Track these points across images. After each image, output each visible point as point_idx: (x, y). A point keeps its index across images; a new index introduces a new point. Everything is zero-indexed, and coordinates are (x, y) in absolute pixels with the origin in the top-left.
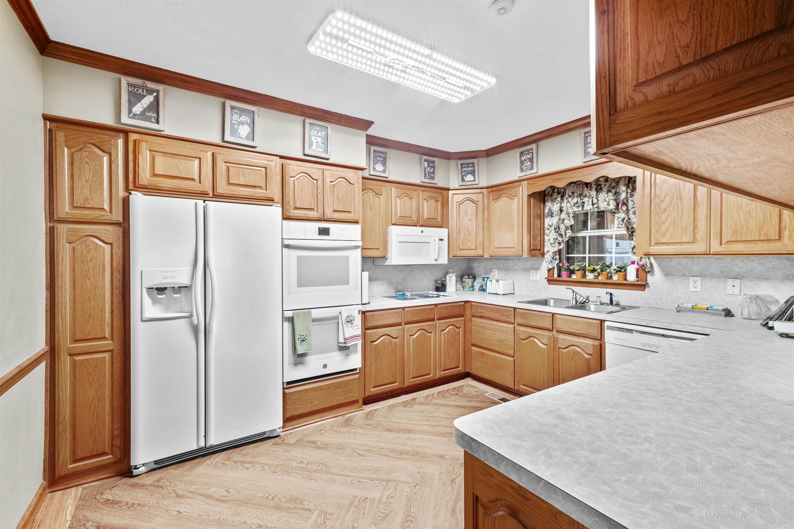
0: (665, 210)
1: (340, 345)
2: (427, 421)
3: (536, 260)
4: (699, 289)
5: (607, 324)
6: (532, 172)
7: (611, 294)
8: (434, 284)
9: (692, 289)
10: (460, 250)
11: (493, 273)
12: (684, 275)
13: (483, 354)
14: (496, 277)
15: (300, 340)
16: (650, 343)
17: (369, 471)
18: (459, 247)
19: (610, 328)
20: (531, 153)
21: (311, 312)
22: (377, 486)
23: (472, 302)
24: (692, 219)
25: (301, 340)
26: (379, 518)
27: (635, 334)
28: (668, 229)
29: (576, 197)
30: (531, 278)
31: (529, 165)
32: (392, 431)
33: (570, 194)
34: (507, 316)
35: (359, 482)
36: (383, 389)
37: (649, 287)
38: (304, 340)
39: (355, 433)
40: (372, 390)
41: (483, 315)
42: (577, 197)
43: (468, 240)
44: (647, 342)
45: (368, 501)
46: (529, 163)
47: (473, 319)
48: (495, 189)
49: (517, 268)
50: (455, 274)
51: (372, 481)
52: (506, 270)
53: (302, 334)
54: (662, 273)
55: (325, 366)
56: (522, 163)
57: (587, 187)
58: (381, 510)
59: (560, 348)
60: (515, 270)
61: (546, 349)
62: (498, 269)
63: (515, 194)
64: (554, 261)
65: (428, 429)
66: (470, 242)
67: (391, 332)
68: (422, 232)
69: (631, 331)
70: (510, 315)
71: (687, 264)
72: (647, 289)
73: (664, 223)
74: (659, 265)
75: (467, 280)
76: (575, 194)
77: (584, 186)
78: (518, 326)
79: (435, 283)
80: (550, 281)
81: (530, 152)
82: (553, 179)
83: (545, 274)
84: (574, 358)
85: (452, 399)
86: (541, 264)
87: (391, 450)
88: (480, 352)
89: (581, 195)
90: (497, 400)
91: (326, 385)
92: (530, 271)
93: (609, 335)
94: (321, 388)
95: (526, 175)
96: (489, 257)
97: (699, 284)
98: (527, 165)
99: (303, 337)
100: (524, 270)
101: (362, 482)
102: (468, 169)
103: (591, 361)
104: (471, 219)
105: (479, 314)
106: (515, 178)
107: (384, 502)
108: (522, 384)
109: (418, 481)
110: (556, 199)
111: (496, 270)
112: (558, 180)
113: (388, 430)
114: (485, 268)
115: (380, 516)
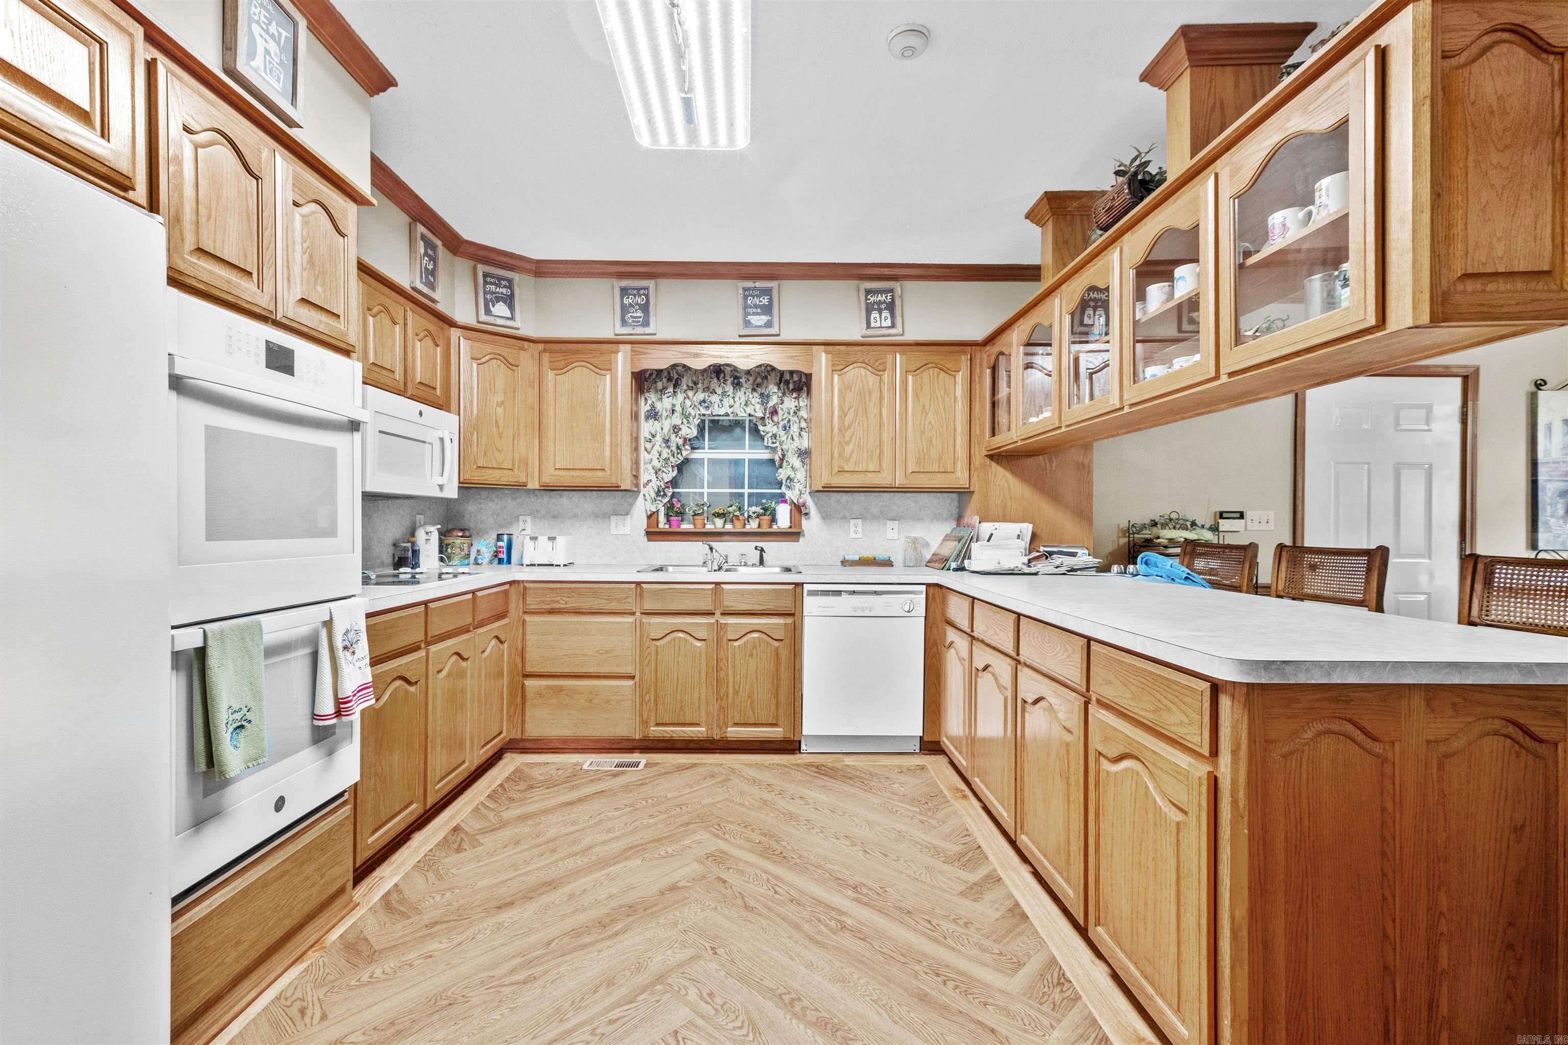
0: (849, 426)
1: (316, 723)
2: (553, 851)
3: (622, 497)
4: (860, 535)
5: (807, 587)
6: (647, 330)
7: (762, 550)
8: (391, 550)
9: (853, 535)
10: (479, 470)
11: (521, 525)
12: (844, 518)
13: (561, 689)
14: (529, 531)
15: (231, 729)
16: (863, 605)
17: (595, 992)
18: (475, 463)
19: (812, 593)
20: (644, 294)
21: (259, 625)
22: (658, 1001)
23: (523, 581)
24: (877, 443)
25: (235, 725)
26: (751, 1037)
27: (844, 596)
28: (852, 452)
29: (700, 390)
30: (613, 531)
31: (640, 317)
32: (511, 904)
33: (691, 385)
34: (619, 600)
35: (611, 1022)
36: (390, 829)
37: (804, 535)
38: (242, 727)
39: (430, 956)
40: (370, 840)
41: (557, 606)
42: (704, 391)
43: (497, 449)
44: (859, 605)
45: (684, 1033)
46: (639, 314)
47: (527, 618)
48: (555, 346)
49: (579, 513)
50: (439, 526)
51: (631, 1002)
52: (555, 517)
53: (235, 707)
54: (820, 516)
55: (280, 804)
56: (624, 309)
57: (718, 379)
58: (731, 1026)
59: (730, 640)
60: (576, 516)
61: (704, 648)
62: (534, 514)
63: (607, 367)
64: (660, 498)
65: (579, 862)
66: (500, 452)
67: (408, 670)
68: (421, 414)
69: (838, 593)
70: (627, 598)
71: (848, 502)
72: (801, 539)
73: (848, 443)
74: (816, 504)
75: (458, 541)
76: (700, 386)
77: (713, 375)
78: (644, 616)
79: (392, 548)
80: (653, 534)
81: (642, 292)
82: (683, 353)
83: (643, 523)
84: (754, 652)
85: (537, 798)
86: (632, 505)
87: (576, 933)
88: (548, 687)
89: (706, 389)
90: (613, 768)
91: (277, 866)
92: (609, 517)
93: (811, 605)
94: (263, 883)
95: (631, 334)
96: (538, 487)
97: (860, 529)
98: (635, 315)
99: (238, 716)
100: (596, 516)
101: (618, 1019)
102: (498, 290)
103: (780, 650)
104: (502, 403)
105: (546, 607)
106: (609, 335)
107: (713, 1012)
108: (653, 723)
109: (707, 945)
110: (665, 388)
111: (529, 519)
112: (696, 355)
113: (499, 908)
114: (498, 515)
115: (747, 1035)
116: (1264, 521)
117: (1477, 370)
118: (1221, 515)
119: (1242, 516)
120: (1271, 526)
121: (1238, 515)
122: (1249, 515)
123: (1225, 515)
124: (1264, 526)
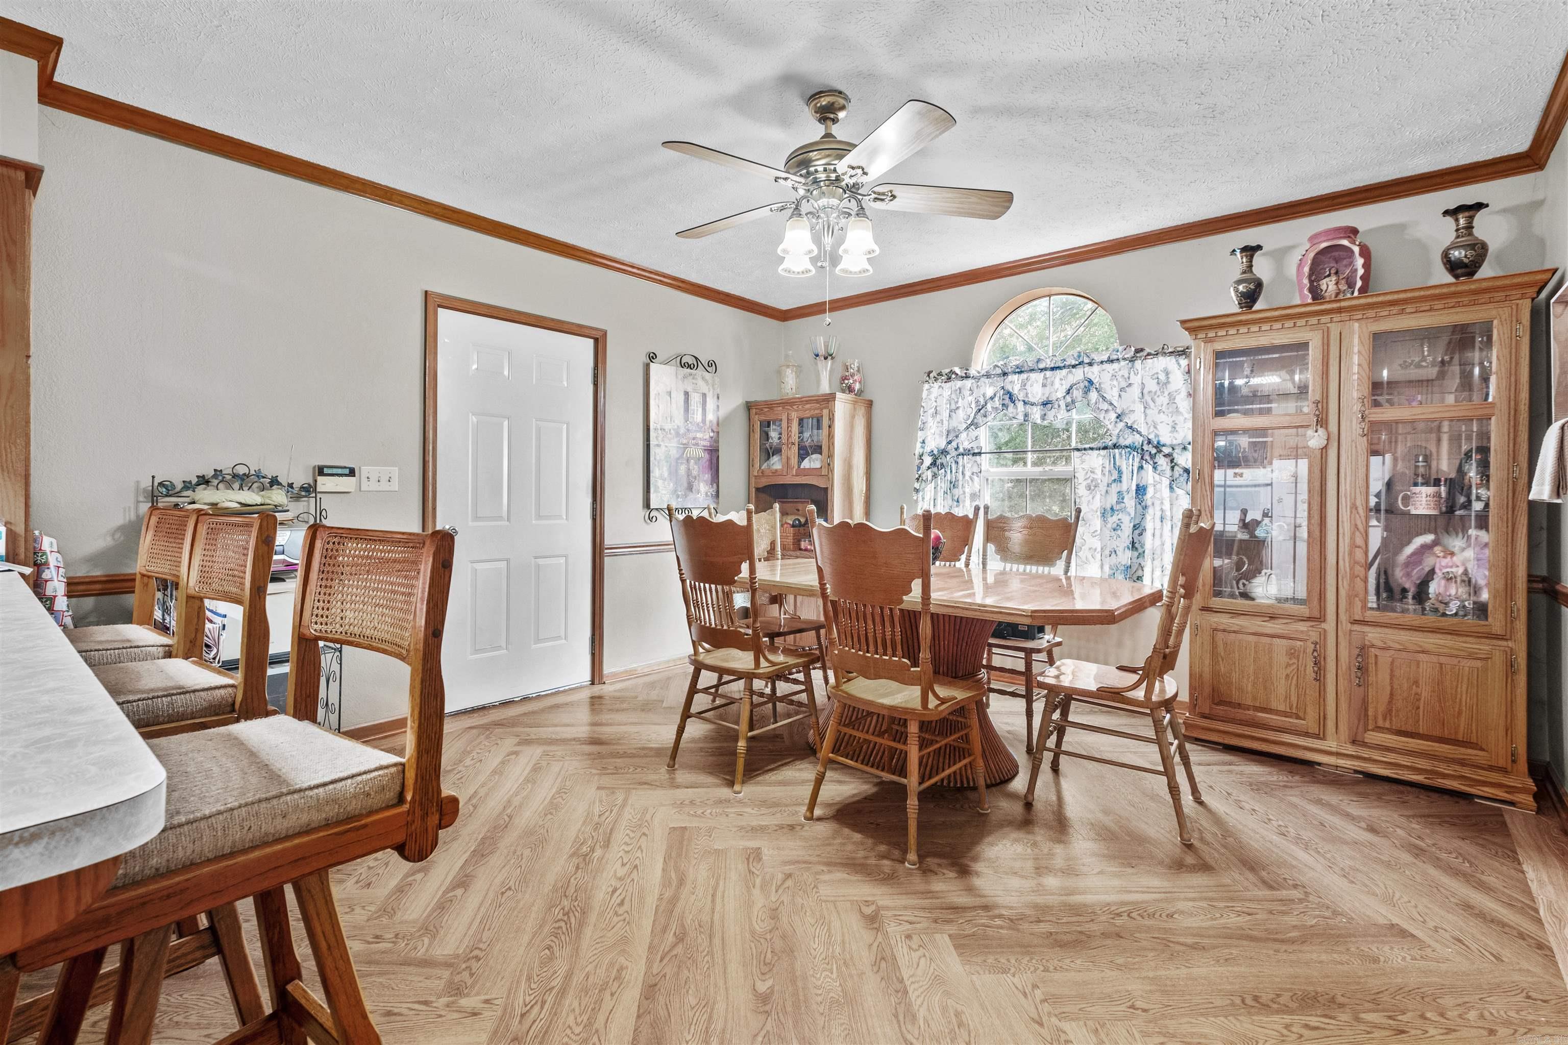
116: (384, 479)
117: (605, 333)
118: (321, 471)
119: (352, 472)
120: (395, 486)
121: (347, 471)
122: (365, 471)
123: (326, 471)
124: (384, 486)
